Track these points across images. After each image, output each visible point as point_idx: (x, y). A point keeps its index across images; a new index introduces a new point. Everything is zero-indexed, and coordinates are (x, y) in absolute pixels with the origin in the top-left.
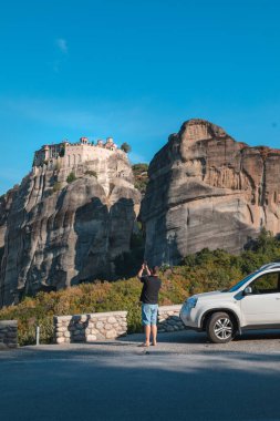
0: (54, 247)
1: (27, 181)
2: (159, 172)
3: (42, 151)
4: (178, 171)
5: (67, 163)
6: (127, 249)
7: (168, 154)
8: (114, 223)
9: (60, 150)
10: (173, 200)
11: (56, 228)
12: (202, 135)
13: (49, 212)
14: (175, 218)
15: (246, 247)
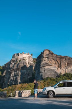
0: (16, 75)
1: (11, 61)
2: (39, 60)
3: (14, 55)
4: (43, 60)
5: (19, 58)
6: (31, 76)
7: (41, 56)
8: (29, 71)
9: (18, 55)
10: (41, 66)
11: (16, 71)
12: (48, 53)
13: (15, 68)
14: (42, 70)
15: (57, 77)
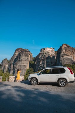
0: (43, 63)
1: (39, 54)
2: (59, 52)
3: (42, 49)
4: (62, 52)
5: (45, 51)
6: (54, 64)
7: (60, 49)
8: (52, 60)
9: (44, 49)
10: (61, 56)
11: (43, 61)
12: (66, 46)
13: (42, 58)
14: (61, 59)
15: (73, 64)
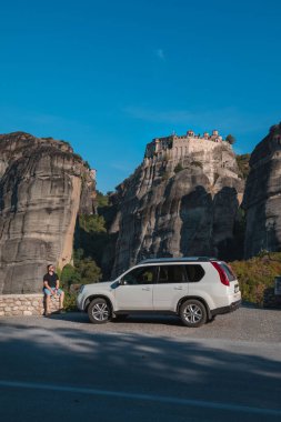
0: (161, 231)
1: (139, 172)
2: (260, 162)
3: (154, 144)
4: (278, 161)
5: (175, 154)
6: (230, 234)
7: (269, 145)
8: (218, 210)
9: (168, 143)
10: (272, 189)
11: (164, 214)
13: (158, 200)
14: (274, 206)
